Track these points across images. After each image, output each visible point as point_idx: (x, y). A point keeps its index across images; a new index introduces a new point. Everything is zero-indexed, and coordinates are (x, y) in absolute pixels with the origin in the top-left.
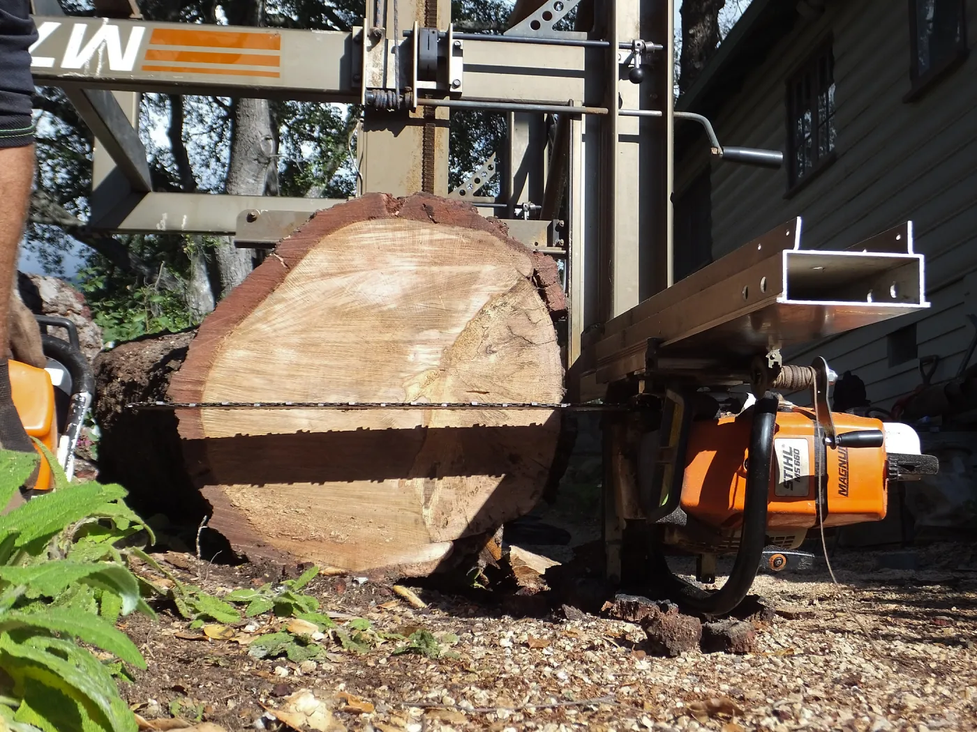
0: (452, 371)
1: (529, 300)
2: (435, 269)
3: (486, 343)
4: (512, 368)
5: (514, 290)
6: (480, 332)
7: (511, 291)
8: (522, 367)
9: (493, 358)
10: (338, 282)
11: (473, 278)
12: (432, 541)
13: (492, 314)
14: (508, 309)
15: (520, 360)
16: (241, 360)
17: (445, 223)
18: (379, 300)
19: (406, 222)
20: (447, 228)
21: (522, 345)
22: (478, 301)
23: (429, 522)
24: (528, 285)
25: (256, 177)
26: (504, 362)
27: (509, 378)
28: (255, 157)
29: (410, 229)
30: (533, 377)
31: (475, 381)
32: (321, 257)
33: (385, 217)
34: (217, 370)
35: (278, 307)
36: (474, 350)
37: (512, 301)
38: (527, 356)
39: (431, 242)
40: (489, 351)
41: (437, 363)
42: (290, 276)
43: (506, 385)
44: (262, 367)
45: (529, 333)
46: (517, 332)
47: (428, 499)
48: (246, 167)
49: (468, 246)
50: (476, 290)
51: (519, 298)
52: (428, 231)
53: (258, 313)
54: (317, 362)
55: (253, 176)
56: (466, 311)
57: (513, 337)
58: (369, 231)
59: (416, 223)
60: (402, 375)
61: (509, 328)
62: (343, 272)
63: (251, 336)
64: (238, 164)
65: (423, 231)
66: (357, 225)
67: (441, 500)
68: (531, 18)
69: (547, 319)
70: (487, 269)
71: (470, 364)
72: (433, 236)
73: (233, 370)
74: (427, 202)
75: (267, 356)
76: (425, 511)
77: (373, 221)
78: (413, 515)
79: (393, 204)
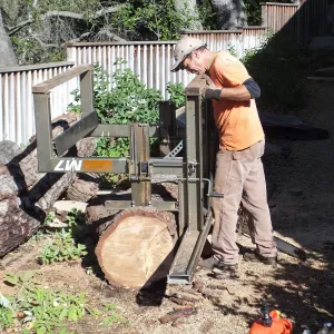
0: (150, 247)
1: (166, 233)
2: (146, 226)
3: (157, 242)
6: (156, 240)
7: (162, 231)
8: (165, 247)
9: (159, 245)
10: (126, 229)
11: (154, 228)
13: (158, 236)
14: (162, 235)
15: (164, 245)
18: (135, 233)
21: (165, 242)
24: (166, 229)
26: (161, 246)
27: (162, 249)
31: (155, 250)
33: (135, 216)
36: (155, 243)
37: (162, 233)
38: (166, 244)
42: (117, 228)
44: (112, 247)
45: (166, 240)
46: (164, 240)
47: (146, 273)
50: (155, 231)
51: (164, 232)
53: (111, 236)
54: (123, 246)
56: (153, 235)
60: (140, 248)
61: (162, 239)
62: (127, 227)
67: (149, 274)
69: (170, 237)
70: (157, 226)
71: (155, 247)
72: (145, 220)
73: (107, 247)
74: (144, 212)
75: (113, 244)
76: (146, 276)
77: (133, 217)
78: (143, 277)
79: (137, 213)
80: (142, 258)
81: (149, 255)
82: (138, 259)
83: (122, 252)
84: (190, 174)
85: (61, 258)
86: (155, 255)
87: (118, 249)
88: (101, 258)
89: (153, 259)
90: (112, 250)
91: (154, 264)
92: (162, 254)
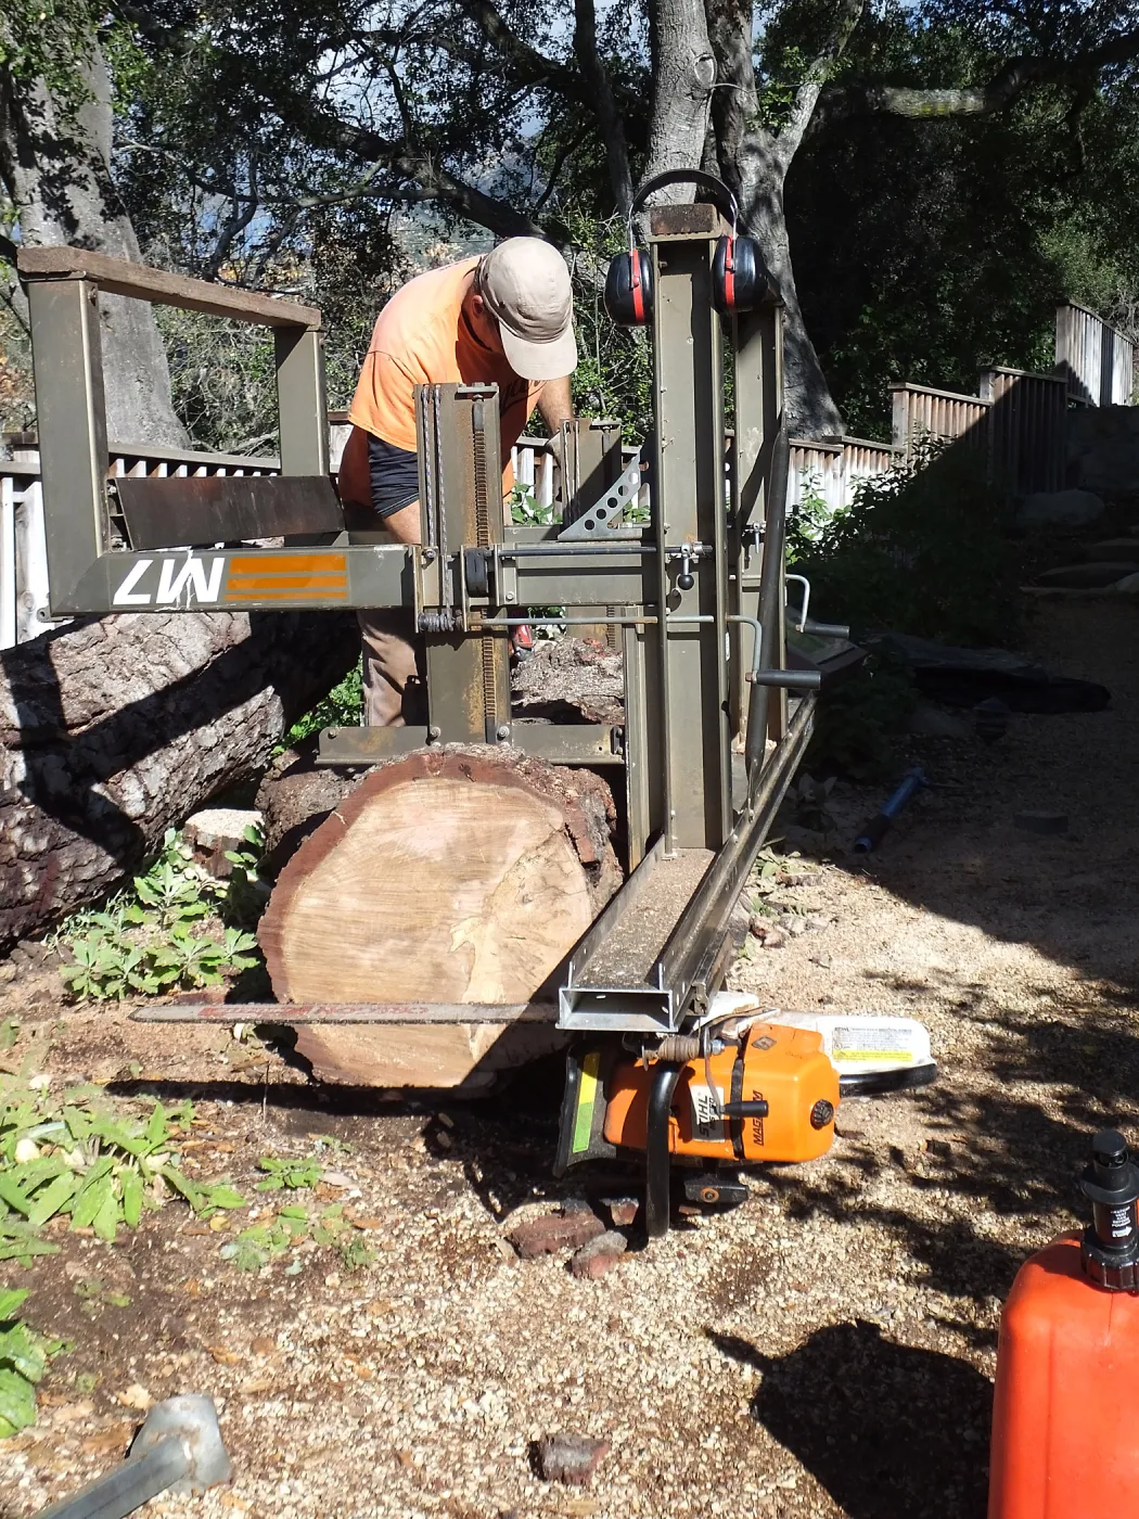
0: (492, 918)
1: (561, 852)
2: (474, 824)
3: (523, 892)
4: (546, 916)
5: (546, 843)
6: (517, 883)
7: (544, 843)
8: (555, 915)
9: (529, 907)
10: (389, 837)
11: (508, 832)
12: (478, 1070)
13: (528, 865)
14: (542, 861)
15: (554, 909)
16: (315, 907)
17: (482, 781)
18: (426, 853)
19: (447, 781)
20: (483, 786)
21: (556, 895)
22: (514, 853)
23: (475, 1054)
24: (560, 837)
25: (691, 121)
26: (539, 911)
27: (543, 924)
28: (688, 90)
29: (453, 786)
30: (565, 925)
31: (512, 928)
32: (374, 814)
33: (427, 777)
34: (294, 916)
35: (341, 860)
36: (512, 899)
37: (545, 853)
38: (560, 905)
39: (469, 799)
40: (524, 901)
41: (479, 911)
42: (349, 832)
43: (541, 931)
44: (330, 913)
45: (563, 884)
46: (551, 883)
47: (474, 1034)
48: (675, 108)
49: (502, 802)
50: (512, 843)
51: (551, 850)
52: (465, 789)
53: (324, 865)
54: (377, 909)
55: (687, 119)
56: (504, 863)
57: (546, 887)
58: (414, 791)
59: (456, 782)
60: (449, 922)
61: (544, 879)
62: (394, 827)
63: (322, 886)
64: (664, 105)
65: (462, 789)
66: (404, 784)
67: (485, 1034)
68: (585, 518)
69: (579, 869)
70: (522, 824)
71: (509, 913)
72: (471, 795)
73: (307, 916)
74: (465, 762)
75: (333, 904)
76: (471, 1044)
77: (418, 781)
78: (461, 1047)
79: (435, 764)
80: (458, 965)
81: (487, 949)
82: (439, 972)
83: (371, 940)
84: (675, 601)
85: (150, 983)
86: (512, 951)
87: (354, 922)
88: (282, 965)
89: (504, 967)
90: (329, 926)
91: (506, 989)
92: (543, 948)
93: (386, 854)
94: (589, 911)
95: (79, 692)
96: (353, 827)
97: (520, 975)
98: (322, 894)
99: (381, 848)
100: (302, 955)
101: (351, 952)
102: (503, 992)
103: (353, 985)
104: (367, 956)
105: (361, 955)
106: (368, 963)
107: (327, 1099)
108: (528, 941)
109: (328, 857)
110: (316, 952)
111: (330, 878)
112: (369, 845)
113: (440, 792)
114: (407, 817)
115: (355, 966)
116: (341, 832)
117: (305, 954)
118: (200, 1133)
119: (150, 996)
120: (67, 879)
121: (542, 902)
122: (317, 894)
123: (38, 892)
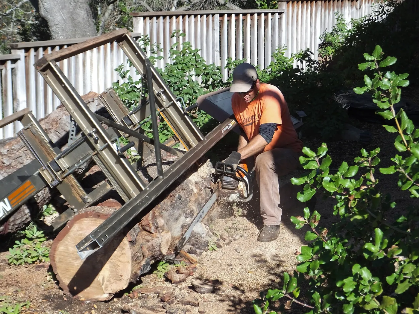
0: (107, 254)
4: (120, 255)
7: (119, 236)
8: (122, 254)
9: (116, 252)
10: (81, 232)
12: (104, 293)
13: (115, 241)
14: (119, 240)
16: (62, 249)
17: (103, 219)
19: (94, 219)
21: (122, 249)
23: (104, 289)
24: (123, 235)
26: (118, 253)
29: (95, 220)
32: (76, 226)
33: (89, 217)
34: (58, 252)
35: (69, 238)
38: (123, 252)
41: (103, 252)
42: (70, 231)
43: (119, 258)
44: (66, 251)
45: (124, 246)
47: (103, 284)
51: (121, 238)
53: (65, 239)
58: (86, 221)
59: (97, 219)
62: (81, 230)
63: (64, 244)
65: (98, 221)
66: (83, 219)
67: (106, 284)
69: (128, 243)
71: (111, 253)
73: (61, 252)
74: (99, 214)
75: (67, 249)
76: (102, 287)
77: (87, 218)
78: (100, 287)
79: (91, 214)
85: (30, 260)
86: (112, 263)
87: (73, 254)
88: (55, 264)
89: (110, 267)
90: (66, 254)
91: (111, 273)
92: (120, 263)
93: (80, 237)
94: (131, 254)
95: (16, 165)
96: (71, 229)
97: (114, 269)
98: (64, 246)
99: (79, 235)
100: (60, 262)
101: (72, 262)
102: (110, 274)
103: (73, 270)
104: (76, 263)
105: (75, 262)
106: (76, 264)
107: (66, 300)
108: (116, 261)
109: (66, 237)
110: (63, 261)
111: (66, 242)
112: (76, 234)
113: (93, 221)
114: (85, 227)
115: (73, 265)
116: (68, 231)
117: (61, 261)
118: (31, 309)
119: (30, 264)
120: (12, 224)
121: (119, 251)
122: (63, 246)
123: (3, 229)
